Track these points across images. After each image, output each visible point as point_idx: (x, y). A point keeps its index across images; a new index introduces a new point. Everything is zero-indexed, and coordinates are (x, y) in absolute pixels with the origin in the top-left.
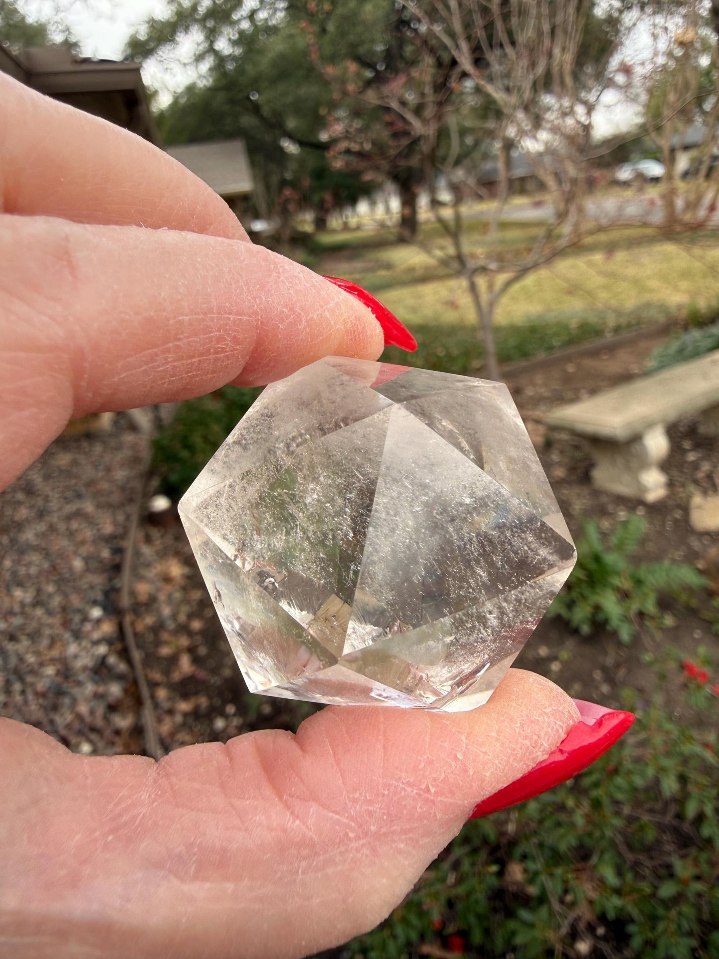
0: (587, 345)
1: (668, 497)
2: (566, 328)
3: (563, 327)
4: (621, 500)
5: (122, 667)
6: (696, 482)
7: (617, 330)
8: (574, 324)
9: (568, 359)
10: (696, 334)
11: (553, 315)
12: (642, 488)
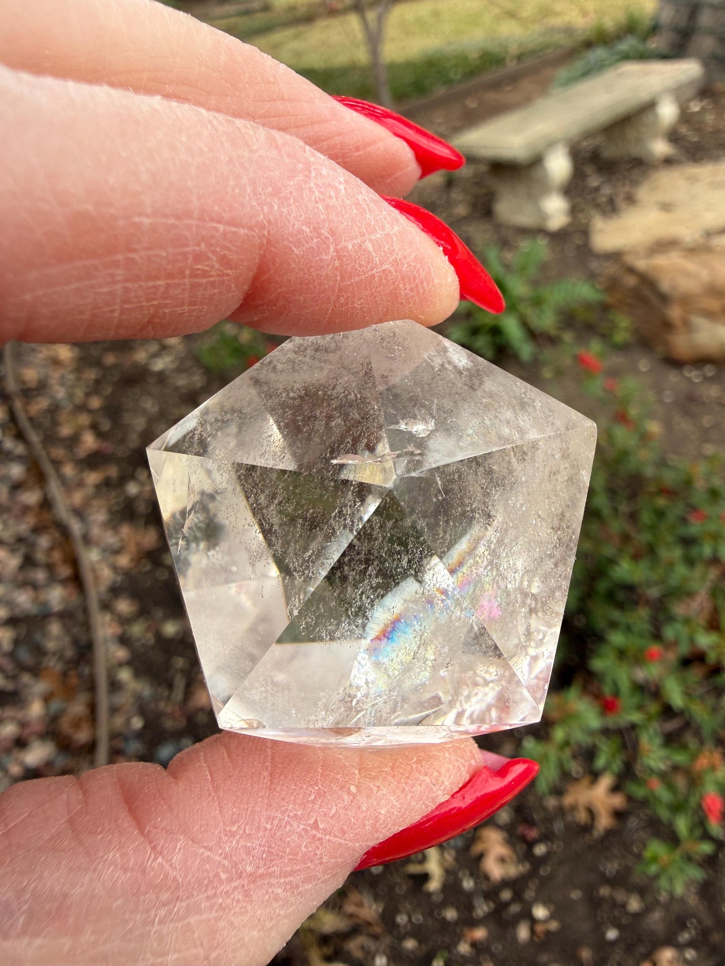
0: (489, 76)
1: (570, 225)
2: (465, 58)
3: (463, 58)
4: (525, 232)
5: (20, 449)
6: (597, 206)
7: (520, 57)
8: (474, 55)
9: (467, 93)
10: (600, 53)
11: (452, 47)
12: (544, 216)
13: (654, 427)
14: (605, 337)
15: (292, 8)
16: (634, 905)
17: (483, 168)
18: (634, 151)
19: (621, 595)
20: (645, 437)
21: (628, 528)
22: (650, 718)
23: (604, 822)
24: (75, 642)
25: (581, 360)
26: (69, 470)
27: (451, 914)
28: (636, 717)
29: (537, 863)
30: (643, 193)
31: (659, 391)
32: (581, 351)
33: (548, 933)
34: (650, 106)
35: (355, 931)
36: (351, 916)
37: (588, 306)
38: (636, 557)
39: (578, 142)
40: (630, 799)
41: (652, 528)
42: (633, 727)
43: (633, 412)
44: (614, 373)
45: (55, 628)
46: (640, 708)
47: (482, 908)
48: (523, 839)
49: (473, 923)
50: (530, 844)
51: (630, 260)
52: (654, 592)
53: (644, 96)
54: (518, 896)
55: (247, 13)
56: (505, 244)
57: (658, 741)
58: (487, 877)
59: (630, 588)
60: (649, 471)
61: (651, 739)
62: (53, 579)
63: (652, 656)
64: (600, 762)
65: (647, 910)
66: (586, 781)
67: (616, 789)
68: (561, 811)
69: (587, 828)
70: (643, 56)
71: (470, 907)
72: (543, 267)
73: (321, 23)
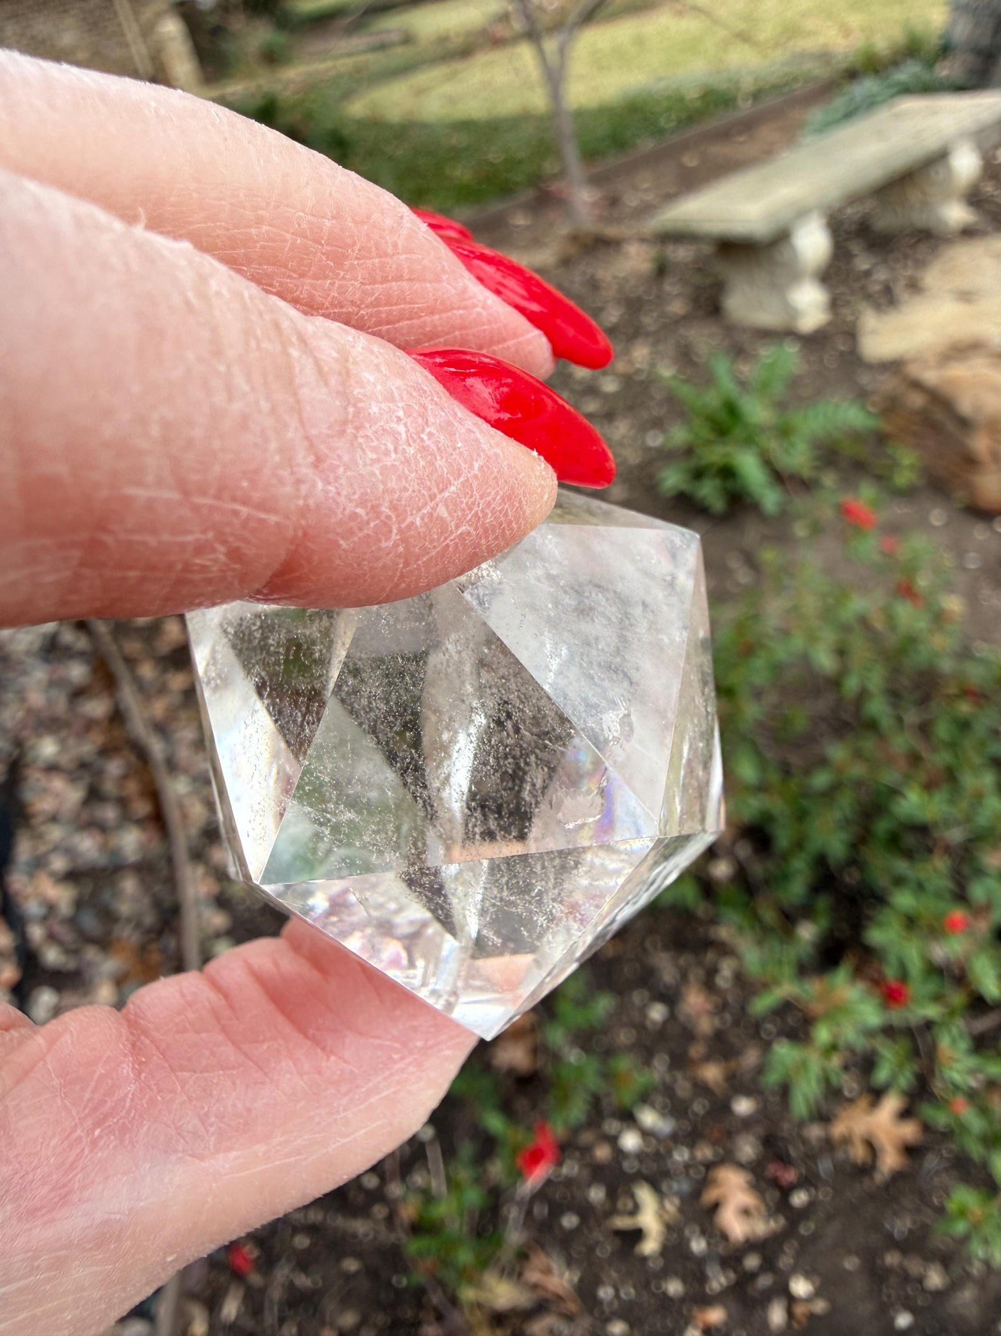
0: (714, 123)
1: (830, 324)
2: (681, 99)
3: (678, 99)
4: (766, 335)
5: (82, 643)
6: (868, 297)
7: (757, 95)
8: (692, 94)
9: (684, 146)
10: (868, 86)
11: (662, 85)
12: (793, 313)
13: (954, 604)
14: (882, 479)
15: (443, 39)
16: (935, 1279)
17: (707, 249)
18: (919, 219)
19: (909, 840)
20: (939, 618)
21: (920, 746)
22: (952, 1013)
23: (890, 1161)
24: (157, 904)
25: (846, 511)
26: (147, 671)
27: (674, 1287)
28: (932, 1011)
29: (795, 1217)
30: (932, 277)
31: (960, 554)
32: (847, 498)
33: (812, 1317)
34: (940, 157)
35: (540, 1308)
36: (535, 1287)
37: (857, 436)
38: (929, 787)
39: (840, 210)
40: (927, 1128)
41: (953, 746)
42: (929, 1025)
43: (923, 582)
44: (894, 529)
45: (129, 885)
46: (937, 998)
47: (718, 1280)
48: (775, 1183)
49: (706, 1301)
50: (786, 1191)
51: (914, 371)
52: (955, 835)
53: (931, 143)
54: (769, 1265)
55: (382, 47)
56: (739, 352)
57: (964, 1045)
58: (724, 1237)
59: (922, 829)
60: (946, 665)
61: (954, 1041)
62: (127, 818)
63: (954, 925)
64: (882, 1075)
65: (953, 1286)
66: (863, 1103)
67: (905, 1114)
68: (829, 1144)
69: (866, 1169)
70: (928, 88)
71: (702, 1279)
72: (794, 383)
73: (482, 58)
